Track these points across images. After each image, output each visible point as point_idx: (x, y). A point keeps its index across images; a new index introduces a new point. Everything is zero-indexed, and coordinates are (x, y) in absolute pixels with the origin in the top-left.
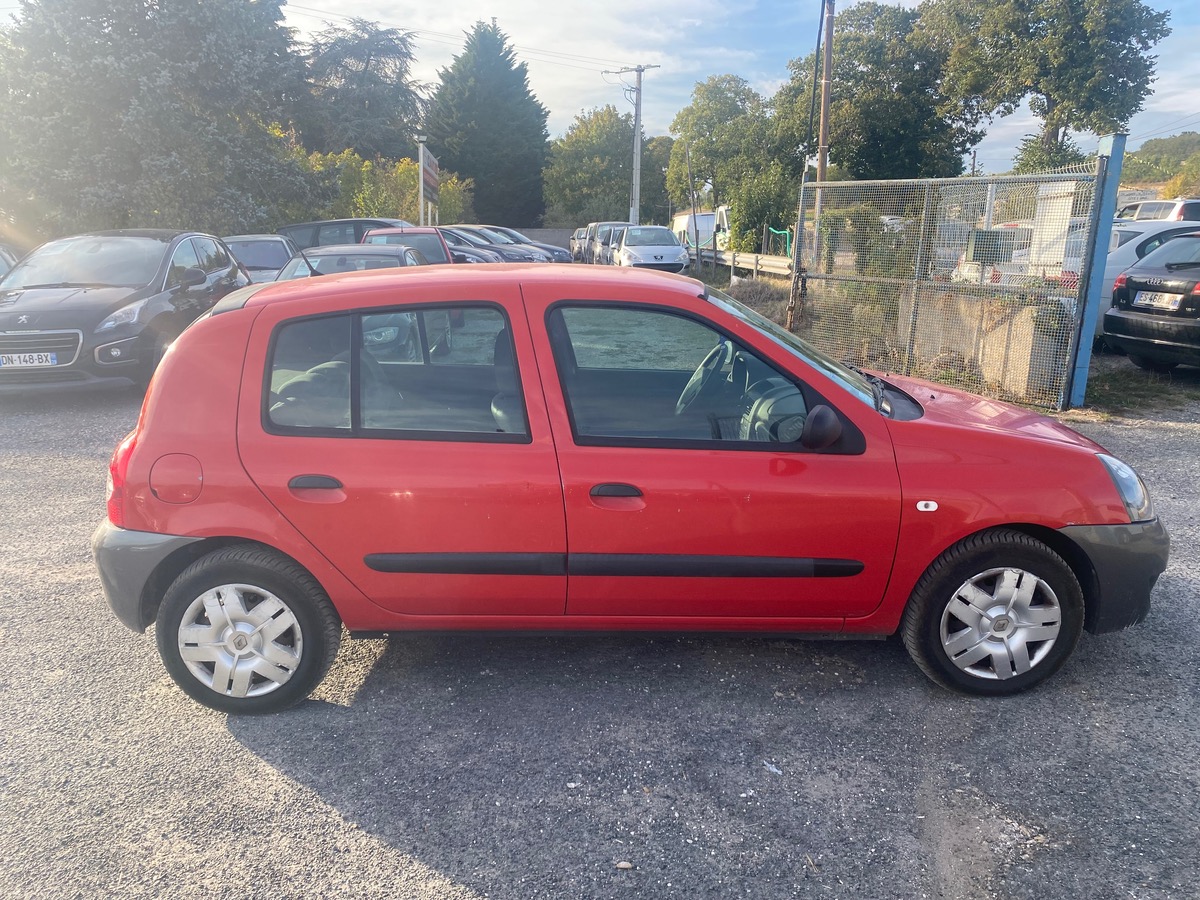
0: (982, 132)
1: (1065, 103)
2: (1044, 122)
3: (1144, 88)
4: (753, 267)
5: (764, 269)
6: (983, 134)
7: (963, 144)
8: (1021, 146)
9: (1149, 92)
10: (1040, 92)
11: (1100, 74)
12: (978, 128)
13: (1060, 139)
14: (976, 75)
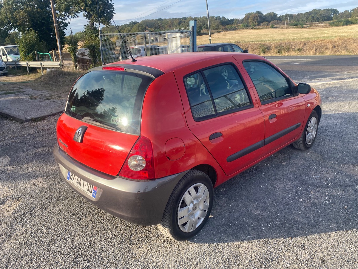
0: (68, 23)
1: (95, 15)
2: (89, 20)
3: (113, 12)
4: (40, 66)
5: (44, 66)
6: (69, 23)
7: (63, 26)
8: (84, 27)
9: (114, 13)
10: (86, 11)
11: (102, 8)
12: (67, 22)
13: (94, 25)
14: (66, 5)
